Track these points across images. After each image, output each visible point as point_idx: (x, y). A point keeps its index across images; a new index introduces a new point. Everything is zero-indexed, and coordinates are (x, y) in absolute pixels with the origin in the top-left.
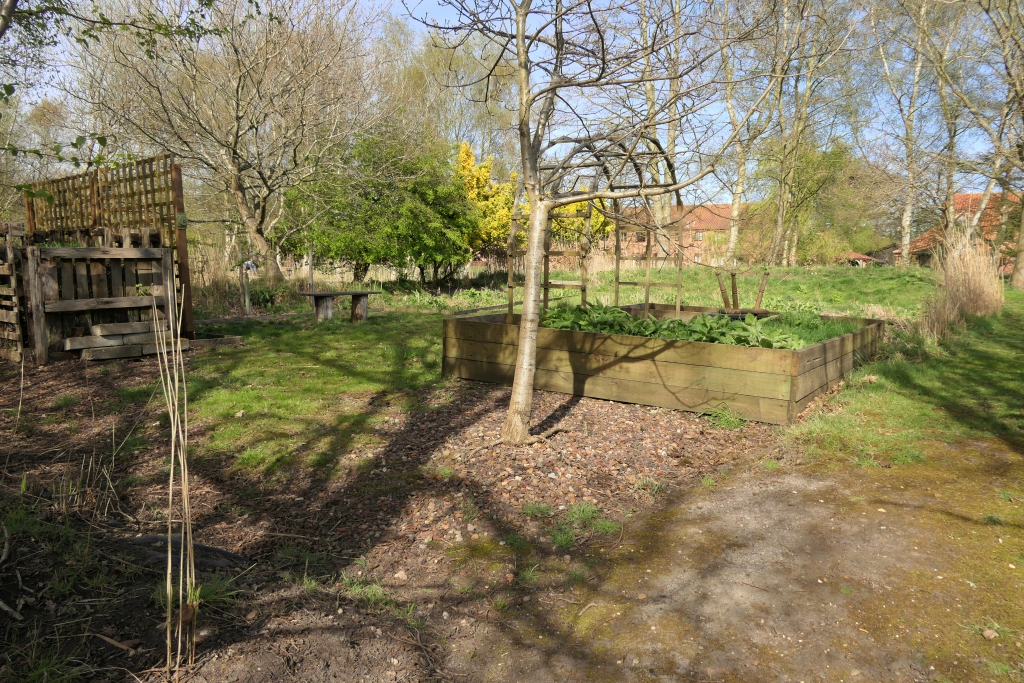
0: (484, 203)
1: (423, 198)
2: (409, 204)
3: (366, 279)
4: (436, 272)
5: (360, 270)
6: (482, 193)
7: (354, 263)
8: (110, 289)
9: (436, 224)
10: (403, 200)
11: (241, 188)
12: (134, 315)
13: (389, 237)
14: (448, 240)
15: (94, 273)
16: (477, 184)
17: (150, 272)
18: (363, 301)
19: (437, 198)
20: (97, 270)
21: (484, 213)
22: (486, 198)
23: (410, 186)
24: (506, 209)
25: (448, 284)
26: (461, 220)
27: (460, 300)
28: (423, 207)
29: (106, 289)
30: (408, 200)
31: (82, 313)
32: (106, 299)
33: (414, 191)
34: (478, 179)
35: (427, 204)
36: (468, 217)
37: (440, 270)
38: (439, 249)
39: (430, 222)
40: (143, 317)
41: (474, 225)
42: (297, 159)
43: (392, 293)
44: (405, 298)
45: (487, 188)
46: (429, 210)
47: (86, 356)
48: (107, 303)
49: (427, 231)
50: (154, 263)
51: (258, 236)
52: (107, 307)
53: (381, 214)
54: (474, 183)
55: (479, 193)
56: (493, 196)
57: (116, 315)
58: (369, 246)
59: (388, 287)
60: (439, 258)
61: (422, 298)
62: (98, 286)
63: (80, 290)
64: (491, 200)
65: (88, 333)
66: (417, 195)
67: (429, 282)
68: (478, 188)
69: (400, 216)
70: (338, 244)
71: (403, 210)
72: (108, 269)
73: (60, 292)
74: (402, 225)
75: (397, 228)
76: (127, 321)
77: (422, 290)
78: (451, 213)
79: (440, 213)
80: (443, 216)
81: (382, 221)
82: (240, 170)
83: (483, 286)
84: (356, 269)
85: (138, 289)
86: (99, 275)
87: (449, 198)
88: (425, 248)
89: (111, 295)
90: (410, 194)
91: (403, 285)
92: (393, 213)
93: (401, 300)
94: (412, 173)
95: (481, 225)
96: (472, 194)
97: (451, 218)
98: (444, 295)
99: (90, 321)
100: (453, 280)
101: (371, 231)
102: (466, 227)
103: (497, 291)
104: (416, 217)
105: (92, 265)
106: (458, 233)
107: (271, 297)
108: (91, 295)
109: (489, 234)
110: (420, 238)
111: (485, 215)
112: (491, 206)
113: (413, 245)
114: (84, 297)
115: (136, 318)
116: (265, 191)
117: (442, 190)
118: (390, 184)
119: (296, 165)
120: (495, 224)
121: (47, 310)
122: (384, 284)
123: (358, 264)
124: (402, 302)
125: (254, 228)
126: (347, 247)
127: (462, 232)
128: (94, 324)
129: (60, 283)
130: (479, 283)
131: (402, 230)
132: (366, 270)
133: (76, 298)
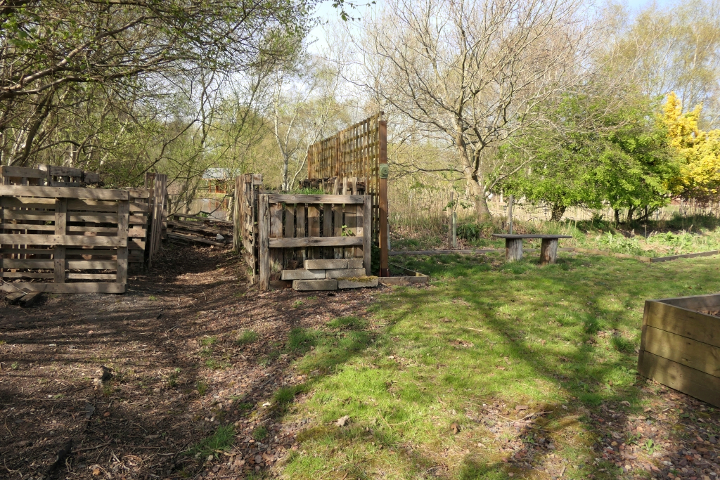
0: (688, 150)
1: (624, 147)
2: (609, 151)
3: (563, 218)
4: (630, 213)
5: (558, 210)
6: (686, 140)
7: (553, 204)
8: (322, 229)
9: (636, 170)
10: (603, 149)
11: (463, 144)
12: (339, 252)
13: (587, 183)
14: (647, 186)
15: (310, 215)
16: (682, 131)
17: (355, 215)
18: (552, 244)
19: (639, 145)
20: (313, 213)
21: (688, 159)
22: (690, 145)
23: (611, 135)
24: (713, 155)
25: (642, 226)
26: (662, 167)
27: (656, 244)
28: (623, 154)
29: (318, 230)
30: (608, 148)
31: (298, 249)
32: (316, 238)
33: (614, 140)
34: (683, 128)
35: (627, 152)
36: (670, 164)
37: (635, 213)
38: (636, 194)
39: (629, 168)
40: (346, 253)
41: (675, 171)
42: (506, 117)
43: (585, 232)
44: (598, 238)
45: (692, 136)
46: (629, 158)
47: (295, 286)
48: (316, 241)
49: (626, 177)
50: (358, 208)
51: (473, 181)
52: (316, 245)
53: (580, 162)
54: (679, 131)
55: (683, 141)
56: (698, 143)
57: (325, 251)
58: (567, 190)
59: (583, 227)
60: (637, 202)
61: (616, 240)
62: (313, 227)
63: (298, 230)
64: (696, 147)
65: (301, 266)
66: (617, 144)
67: (623, 223)
68: (683, 135)
69: (599, 163)
70: (539, 189)
71: (602, 158)
72: (322, 212)
73: (284, 231)
74: (600, 171)
75: (595, 174)
76: (333, 257)
77: (616, 231)
78: (651, 160)
79: (640, 160)
80: (643, 163)
81: (581, 168)
82: (463, 130)
83: (681, 229)
84: (554, 209)
85: (344, 229)
86: (314, 218)
87: (649, 146)
88: (623, 192)
89: (322, 234)
90: (611, 143)
91: (597, 224)
92: (592, 161)
93: (593, 240)
94: (615, 124)
95: (683, 171)
96: (674, 142)
97: (651, 165)
98: (637, 237)
99: (304, 256)
100: (649, 222)
101: (569, 177)
102: (667, 172)
103: (696, 235)
104: (614, 163)
105: (309, 209)
106: (658, 178)
107: (477, 232)
108: (306, 234)
109: (692, 180)
110: (617, 183)
111: (688, 161)
112: (696, 152)
113: (610, 190)
114: (301, 236)
115: (341, 255)
116: (479, 145)
117: (643, 138)
118: (591, 135)
119: (506, 122)
120: (699, 170)
121: (271, 246)
122: (579, 223)
123: (556, 205)
124: (596, 242)
125: (470, 176)
126: (547, 190)
127: (661, 178)
128: (307, 258)
129: (284, 223)
130: (676, 225)
131: (600, 177)
132: (563, 210)
133: (295, 237)
